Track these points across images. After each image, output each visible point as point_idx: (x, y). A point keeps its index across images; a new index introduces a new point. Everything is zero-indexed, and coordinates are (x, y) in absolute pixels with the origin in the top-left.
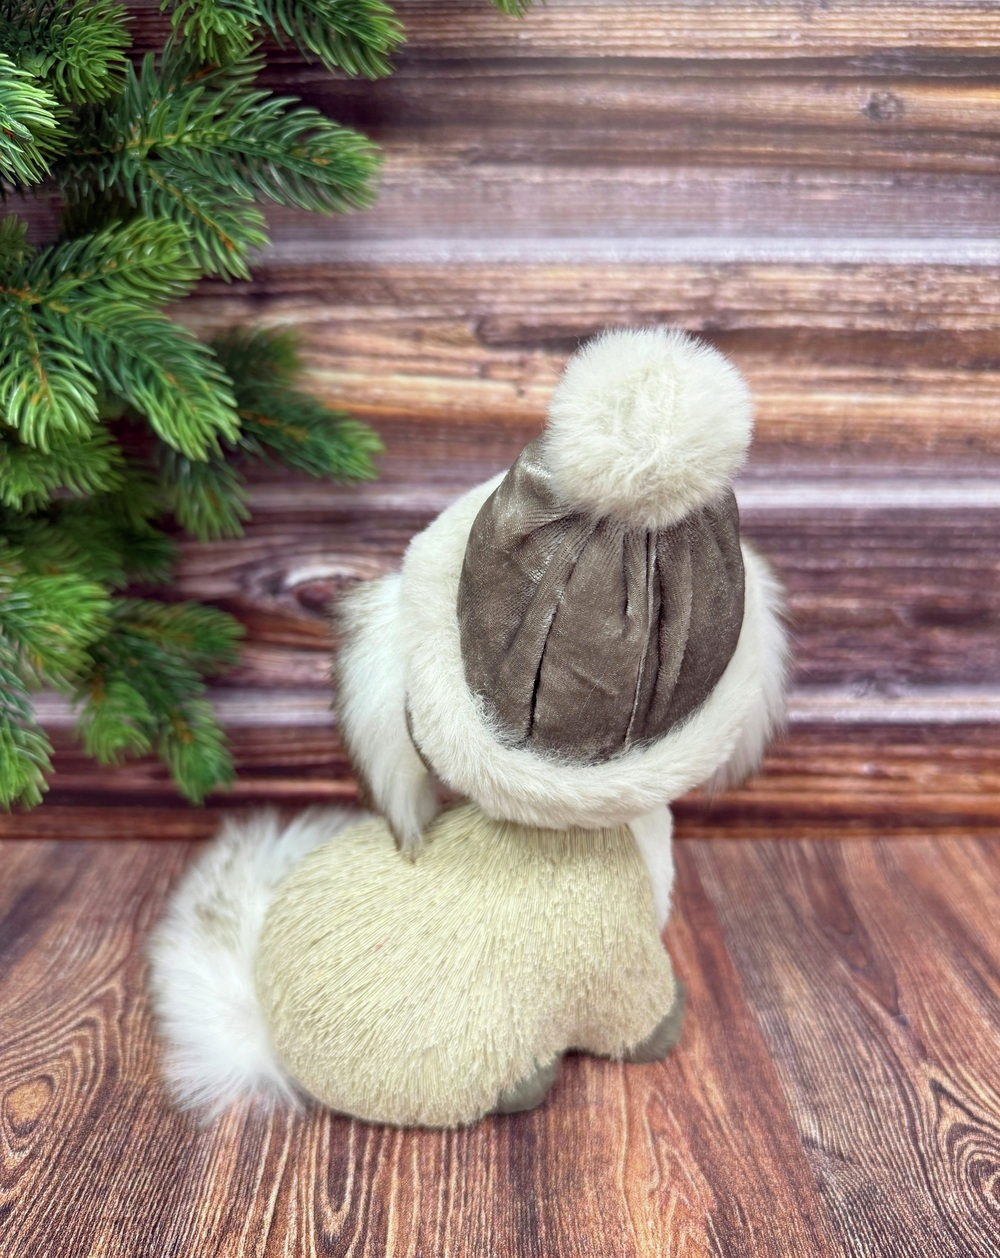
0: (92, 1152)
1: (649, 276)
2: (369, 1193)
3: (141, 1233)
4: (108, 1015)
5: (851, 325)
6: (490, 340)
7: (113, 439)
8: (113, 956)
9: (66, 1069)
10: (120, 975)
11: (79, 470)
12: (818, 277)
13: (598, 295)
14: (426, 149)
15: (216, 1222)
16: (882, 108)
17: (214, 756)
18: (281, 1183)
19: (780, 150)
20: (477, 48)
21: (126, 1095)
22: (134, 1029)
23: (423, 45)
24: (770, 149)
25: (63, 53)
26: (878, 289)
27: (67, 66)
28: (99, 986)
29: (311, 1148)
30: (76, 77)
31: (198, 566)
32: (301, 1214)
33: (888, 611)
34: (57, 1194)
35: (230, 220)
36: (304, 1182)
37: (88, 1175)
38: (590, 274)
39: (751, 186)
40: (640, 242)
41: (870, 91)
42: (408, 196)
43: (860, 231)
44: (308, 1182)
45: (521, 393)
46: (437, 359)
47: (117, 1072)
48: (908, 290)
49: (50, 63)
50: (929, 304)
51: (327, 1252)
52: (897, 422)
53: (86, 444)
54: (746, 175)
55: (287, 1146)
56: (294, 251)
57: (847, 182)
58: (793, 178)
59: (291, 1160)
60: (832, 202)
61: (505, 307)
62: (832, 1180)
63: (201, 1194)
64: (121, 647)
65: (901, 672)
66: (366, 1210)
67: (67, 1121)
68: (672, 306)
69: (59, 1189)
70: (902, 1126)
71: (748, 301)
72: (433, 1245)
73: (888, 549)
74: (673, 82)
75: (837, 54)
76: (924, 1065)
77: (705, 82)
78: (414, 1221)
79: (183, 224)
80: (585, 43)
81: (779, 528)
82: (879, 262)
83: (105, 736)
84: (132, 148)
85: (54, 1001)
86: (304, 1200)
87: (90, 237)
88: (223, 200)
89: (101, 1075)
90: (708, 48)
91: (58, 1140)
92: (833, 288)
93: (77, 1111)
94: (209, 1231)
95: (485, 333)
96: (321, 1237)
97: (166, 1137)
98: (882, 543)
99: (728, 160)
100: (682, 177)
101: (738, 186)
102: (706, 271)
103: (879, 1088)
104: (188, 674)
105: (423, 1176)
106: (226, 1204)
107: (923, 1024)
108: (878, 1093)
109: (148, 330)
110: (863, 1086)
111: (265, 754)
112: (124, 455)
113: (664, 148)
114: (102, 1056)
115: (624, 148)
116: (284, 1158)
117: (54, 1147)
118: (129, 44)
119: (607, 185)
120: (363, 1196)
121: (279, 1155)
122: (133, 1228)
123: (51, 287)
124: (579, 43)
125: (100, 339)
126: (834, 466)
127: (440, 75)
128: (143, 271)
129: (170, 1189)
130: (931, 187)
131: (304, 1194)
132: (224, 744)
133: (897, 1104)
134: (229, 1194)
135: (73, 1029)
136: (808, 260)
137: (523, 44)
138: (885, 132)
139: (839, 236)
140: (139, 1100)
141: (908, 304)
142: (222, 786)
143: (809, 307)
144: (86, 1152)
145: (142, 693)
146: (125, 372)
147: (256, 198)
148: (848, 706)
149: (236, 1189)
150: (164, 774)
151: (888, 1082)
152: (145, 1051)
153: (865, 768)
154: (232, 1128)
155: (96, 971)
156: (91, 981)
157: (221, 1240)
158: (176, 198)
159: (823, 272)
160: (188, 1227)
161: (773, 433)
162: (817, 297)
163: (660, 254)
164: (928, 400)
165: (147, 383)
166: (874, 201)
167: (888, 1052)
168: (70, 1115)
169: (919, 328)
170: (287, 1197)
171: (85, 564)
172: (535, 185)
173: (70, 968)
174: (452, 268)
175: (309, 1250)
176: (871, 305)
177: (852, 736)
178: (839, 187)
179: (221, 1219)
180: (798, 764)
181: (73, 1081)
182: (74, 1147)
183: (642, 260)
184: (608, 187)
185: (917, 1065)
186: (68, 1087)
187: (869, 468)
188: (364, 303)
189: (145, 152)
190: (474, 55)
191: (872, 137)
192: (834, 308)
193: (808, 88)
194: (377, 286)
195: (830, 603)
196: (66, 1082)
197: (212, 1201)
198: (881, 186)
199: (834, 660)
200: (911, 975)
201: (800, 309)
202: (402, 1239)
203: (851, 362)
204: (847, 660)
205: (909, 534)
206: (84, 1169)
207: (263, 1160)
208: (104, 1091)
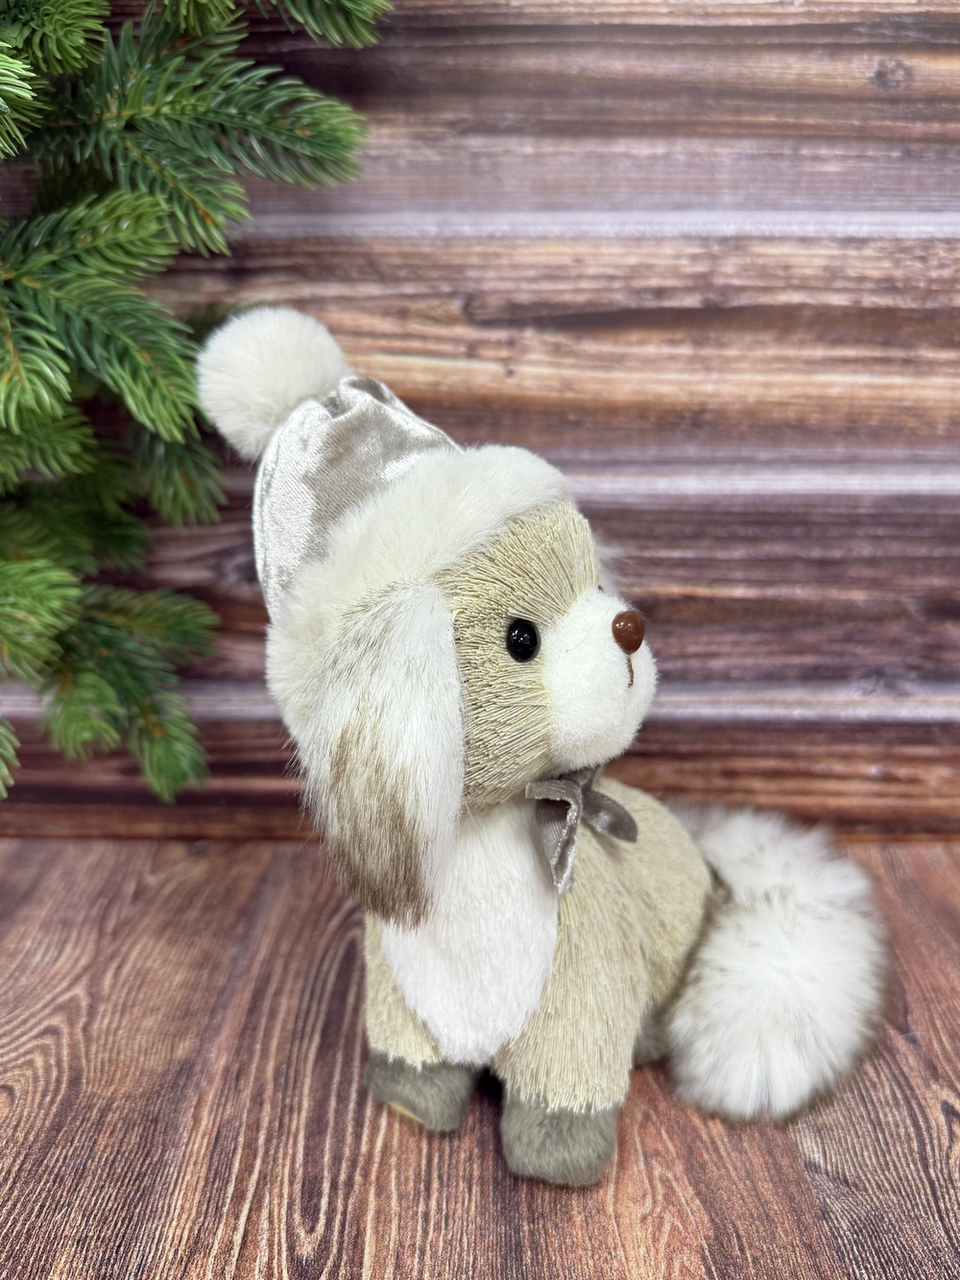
0: (54, 1167)
1: (645, 251)
2: (344, 1213)
3: (105, 1252)
4: (71, 1023)
5: (858, 302)
6: (479, 318)
7: (84, 419)
8: (77, 960)
9: (27, 1079)
10: (84, 981)
11: (49, 451)
12: (823, 252)
13: (591, 271)
14: (412, 119)
15: (184, 1242)
16: (890, 77)
17: (186, 752)
18: (252, 1203)
19: (783, 120)
20: (466, 15)
21: (90, 1107)
22: (99, 1038)
23: (410, 13)
24: (772, 119)
25: (40, 22)
26: (886, 264)
27: (44, 35)
28: (62, 993)
29: (284, 1166)
30: (52, 46)
31: (173, 553)
32: (272, 1235)
33: (897, 603)
34: (17, 1211)
35: (209, 193)
36: (276, 1202)
37: (49, 1191)
38: (582, 249)
39: (752, 157)
40: (635, 216)
41: (877, 59)
42: (394, 168)
43: (868, 204)
44: (280, 1201)
45: (510, 373)
47: (80, 1083)
48: (918, 265)
49: (27, 33)
50: (941, 280)
51: (300, 1275)
52: (907, 403)
53: (57, 424)
54: (747, 146)
55: (258, 1162)
56: (275, 225)
57: (854, 154)
58: (796, 149)
59: (263, 1177)
60: (838, 174)
61: (495, 285)
62: (837, 1207)
63: (168, 1213)
64: (90, 636)
65: (912, 668)
66: (342, 1232)
67: (28, 1133)
68: (669, 283)
69: (19, 1205)
70: (911, 1150)
71: (750, 277)
72: (412, 1270)
73: (897, 538)
74: (670, 50)
75: (842, 20)
76: (935, 1087)
77: (703, 49)
78: (392, 1244)
79: (161, 198)
80: (579, 10)
81: (781, 514)
82: (887, 236)
83: (72, 730)
84: (109, 120)
85: (15, 1008)
86: (276, 1221)
87: (65, 211)
88: (201, 173)
89: (64, 1086)
90: (707, 15)
91: (18, 1154)
92: (838, 263)
93: (38, 1123)
94: (176, 1252)
95: (473, 312)
96: (294, 1260)
97: (131, 1151)
98: (890, 531)
99: (728, 131)
100: (680, 148)
101: (739, 157)
102: (705, 246)
103: (887, 1110)
104: (160, 665)
105: (401, 1197)
106: (194, 1223)
107: (935, 1042)
108: (886, 1115)
109: (123, 306)
110: (870, 1107)
111: (239, 750)
112: (96, 436)
113: (661, 118)
114: (65, 1065)
115: (620, 118)
116: (255, 1176)
117: (14, 1161)
118: (107, 13)
119: (601, 156)
120: (339, 1217)
121: (251, 1173)
122: (96, 1247)
123: (23, 262)
124: (572, 10)
125: (72, 314)
126: (840, 450)
127: (428, 43)
128: (120, 246)
129: (135, 1207)
130: (942, 158)
131: (276, 1214)
132: (197, 738)
133: (906, 1128)
134: (197, 1212)
135: (35, 1037)
136: (813, 235)
137: (515, 11)
138: (894, 101)
139: (845, 209)
140: (104, 1112)
141: (918, 280)
142: (193, 783)
143: (814, 283)
144: (47, 1166)
145: (111, 684)
146: (98, 350)
147: (236, 170)
148: (856, 704)
149: (204, 1208)
150: (134, 770)
151: (897, 1104)
152: (110, 1061)
153: (873, 770)
154: (202, 1144)
155: (59, 977)
156: (55, 987)
157: (189, 1261)
158: (154, 171)
159: (828, 247)
160: (154, 1247)
161: (775, 415)
162: (822, 273)
163: (656, 228)
164: (939, 380)
165: (121, 361)
166: (882, 172)
167: (897, 1072)
168: (32, 1127)
169: (930, 305)
170: (258, 1217)
171: (53, 550)
172: (526, 157)
173: (32, 973)
174: (439, 243)
175: (281, 1273)
176: (878, 281)
177: (859, 736)
178: (845, 158)
179: (188, 1239)
180: (802, 765)
181: (35, 1092)
182: (36, 1160)
183: (637, 234)
185: (928, 1086)
186: (30, 1098)
187: (878, 452)
188: (346, 279)
189: (123, 124)
190: (463, 23)
191: (879, 106)
192: (839, 284)
193: (812, 56)
194: (360, 261)
195: (835, 594)
196: (27, 1092)
197: (179, 1220)
198: (889, 157)
199: (840, 654)
200: (921, 990)
201: (803, 286)
202: (379, 1263)
203: (858, 342)
204: (854, 655)
205: (919, 523)
206: (45, 1184)
207: (234, 1177)
208: (67, 1103)
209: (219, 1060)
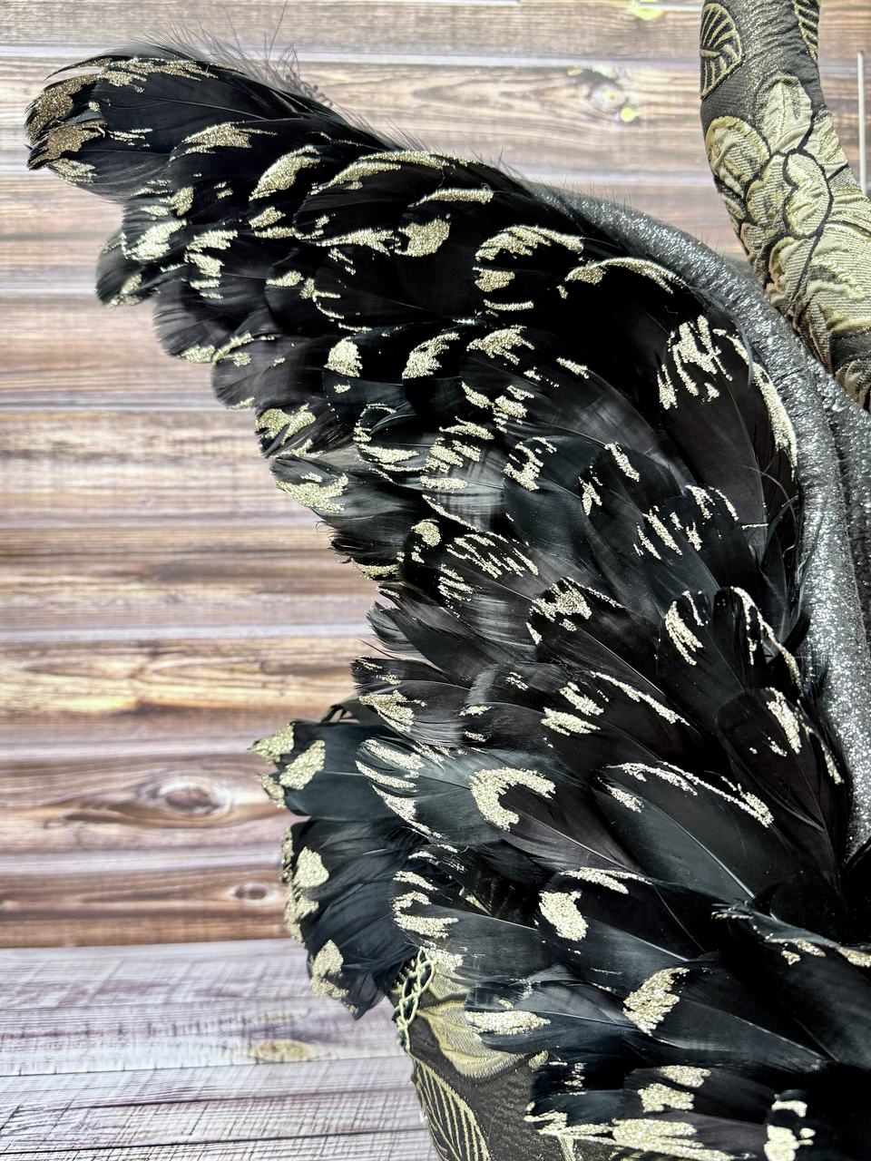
46: (241, 680)
184: (321, 604)
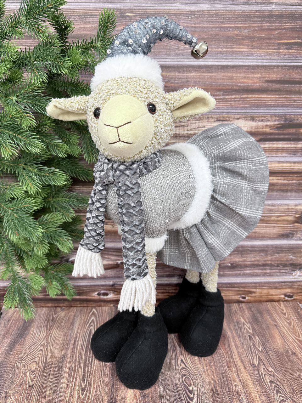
4: (44, 349)
8: (43, 335)
9: (38, 360)
10: (45, 339)
15: (65, 386)
21: (49, 364)
22: (49, 351)
28: (42, 342)
29: (80, 373)
37: (45, 379)
55: (76, 372)
85: (34, 346)
89: (45, 361)
93: (41, 368)
105: (97, 378)
114: (44, 357)
116: (75, 375)
120: (88, 381)
131: (79, 381)
135: (39, 351)
140: (52, 365)
149: (68, 381)
152: (51, 356)
154: (67, 370)
155: (41, 339)
157: (66, 389)
160: (61, 387)
170: (76, 382)
173: (36, 338)
181: (40, 362)
182: (42, 374)
207: (72, 375)
208: (45, 364)
209: (69, 354)
